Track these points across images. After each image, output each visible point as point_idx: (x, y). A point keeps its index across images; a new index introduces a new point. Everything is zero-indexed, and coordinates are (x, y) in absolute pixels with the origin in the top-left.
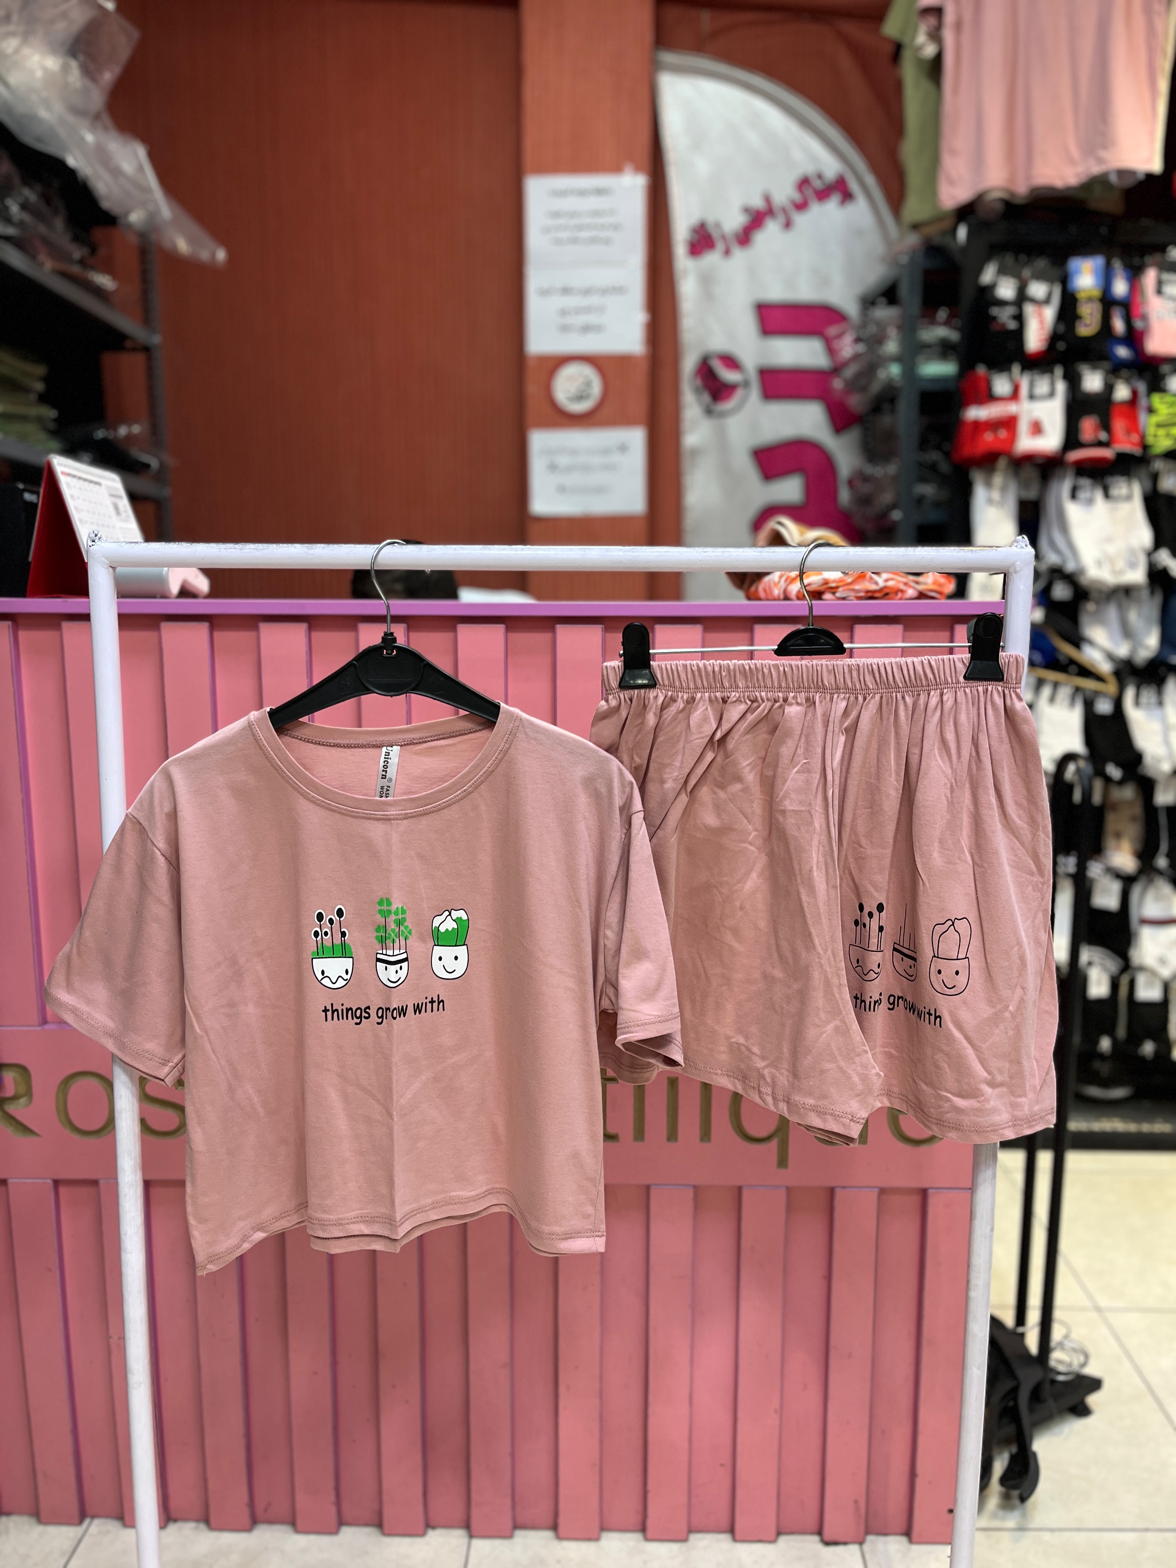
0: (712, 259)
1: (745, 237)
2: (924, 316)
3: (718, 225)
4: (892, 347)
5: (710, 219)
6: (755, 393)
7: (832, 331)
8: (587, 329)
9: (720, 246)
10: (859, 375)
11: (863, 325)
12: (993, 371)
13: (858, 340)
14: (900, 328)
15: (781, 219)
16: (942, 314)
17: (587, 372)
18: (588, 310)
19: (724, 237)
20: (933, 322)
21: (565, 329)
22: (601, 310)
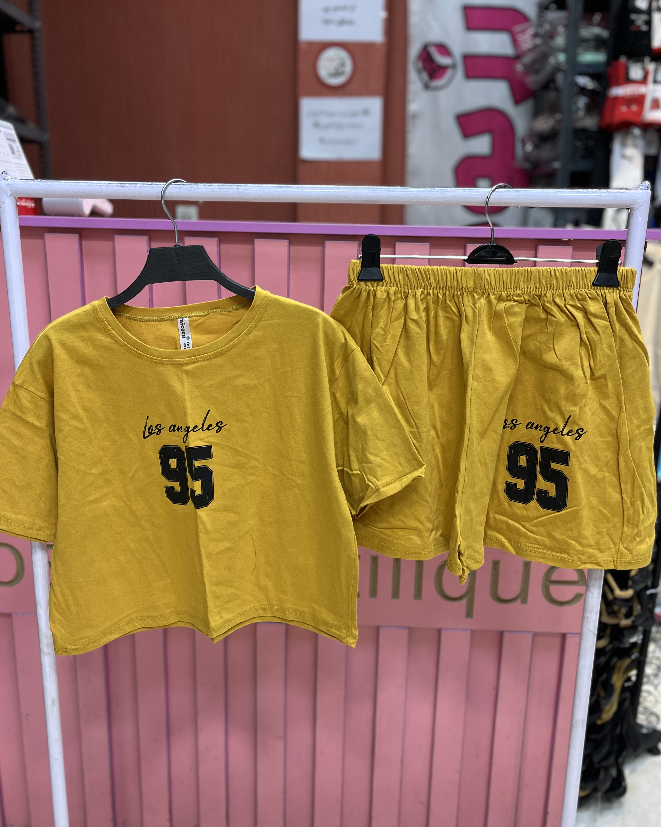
2: (584, 19)
4: (560, 41)
6: (460, 73)
7: (517, 28)
8: (342, 22)
10: (534, 62)
11: (540, 25)
12: (630, 61)
13: (536, 35)
14: (566, 26)
16: (597, 17)
17: (342, 54)
18: (344, 8)
20: (590, 23)
21: (327, 22)
22: (353, 8)
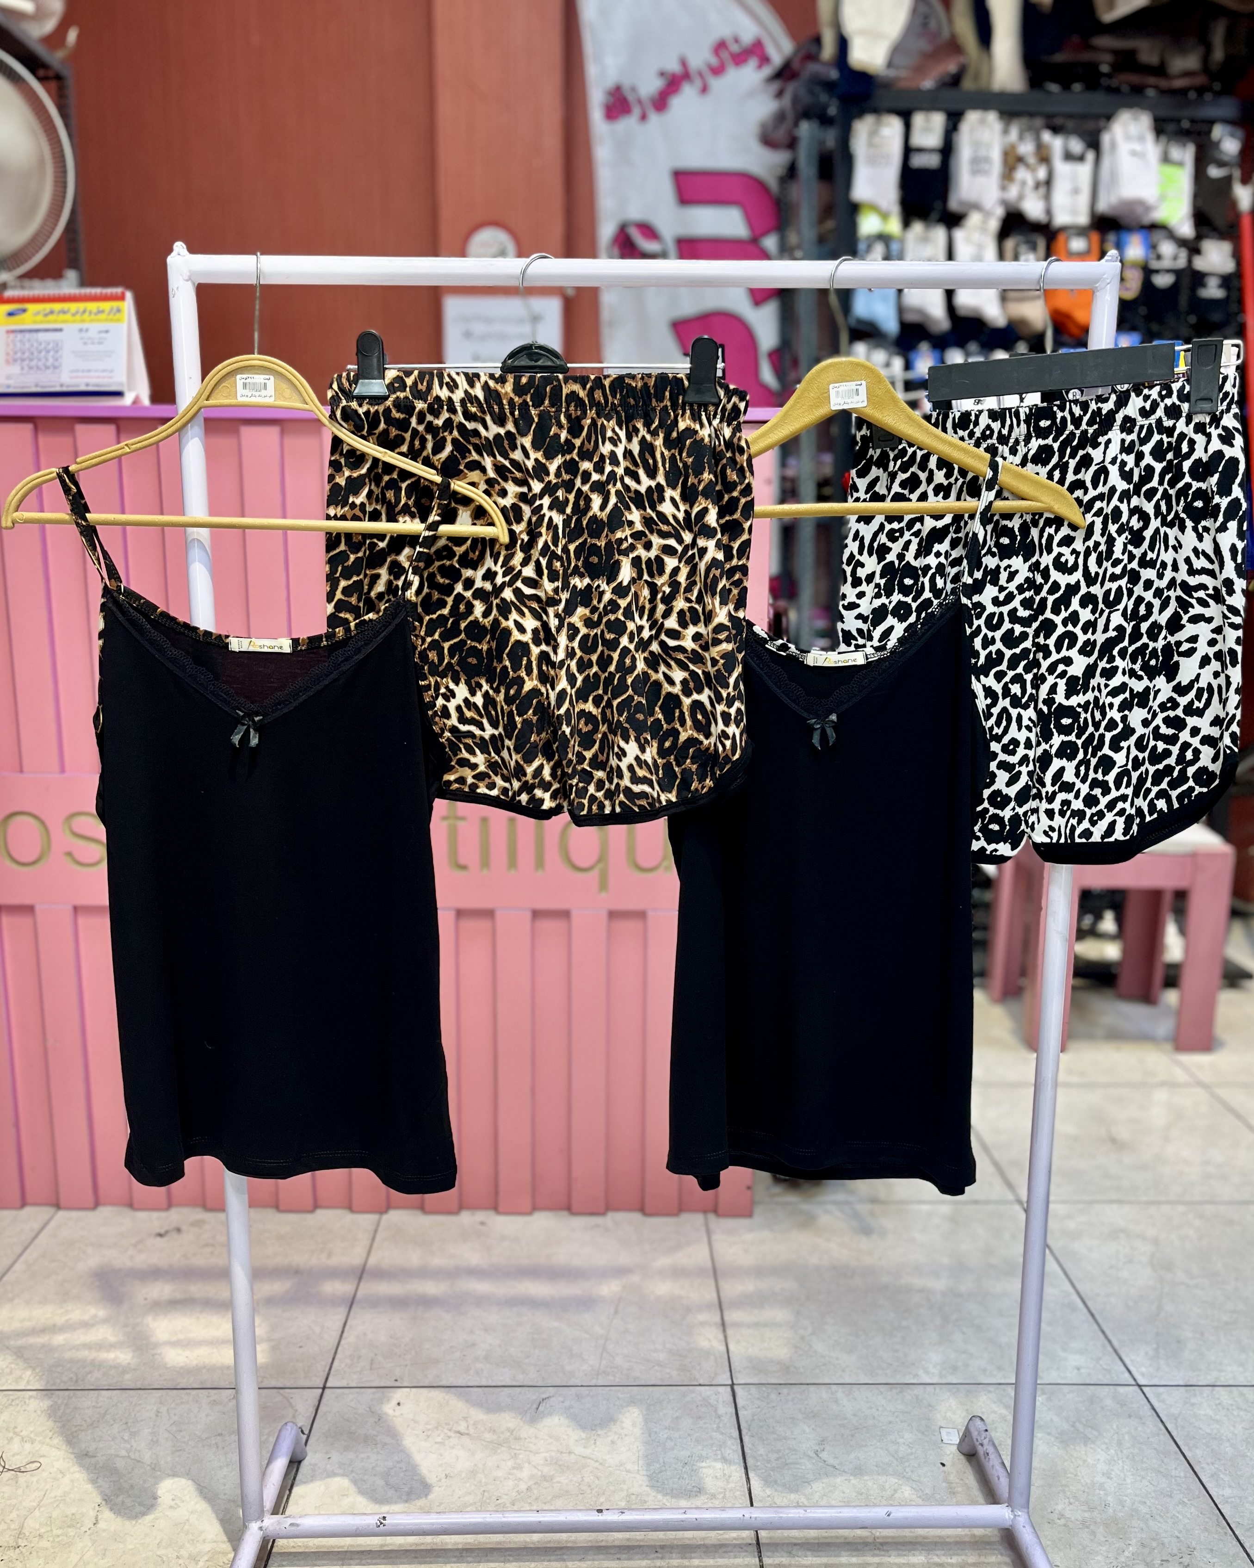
0: (628, 123)
1: (661, 102)
3: (634, 89)
5: (626, 83)
9: (636, 111)
15: (698, 83)
17: (502, 236)
19: (640, 102)
